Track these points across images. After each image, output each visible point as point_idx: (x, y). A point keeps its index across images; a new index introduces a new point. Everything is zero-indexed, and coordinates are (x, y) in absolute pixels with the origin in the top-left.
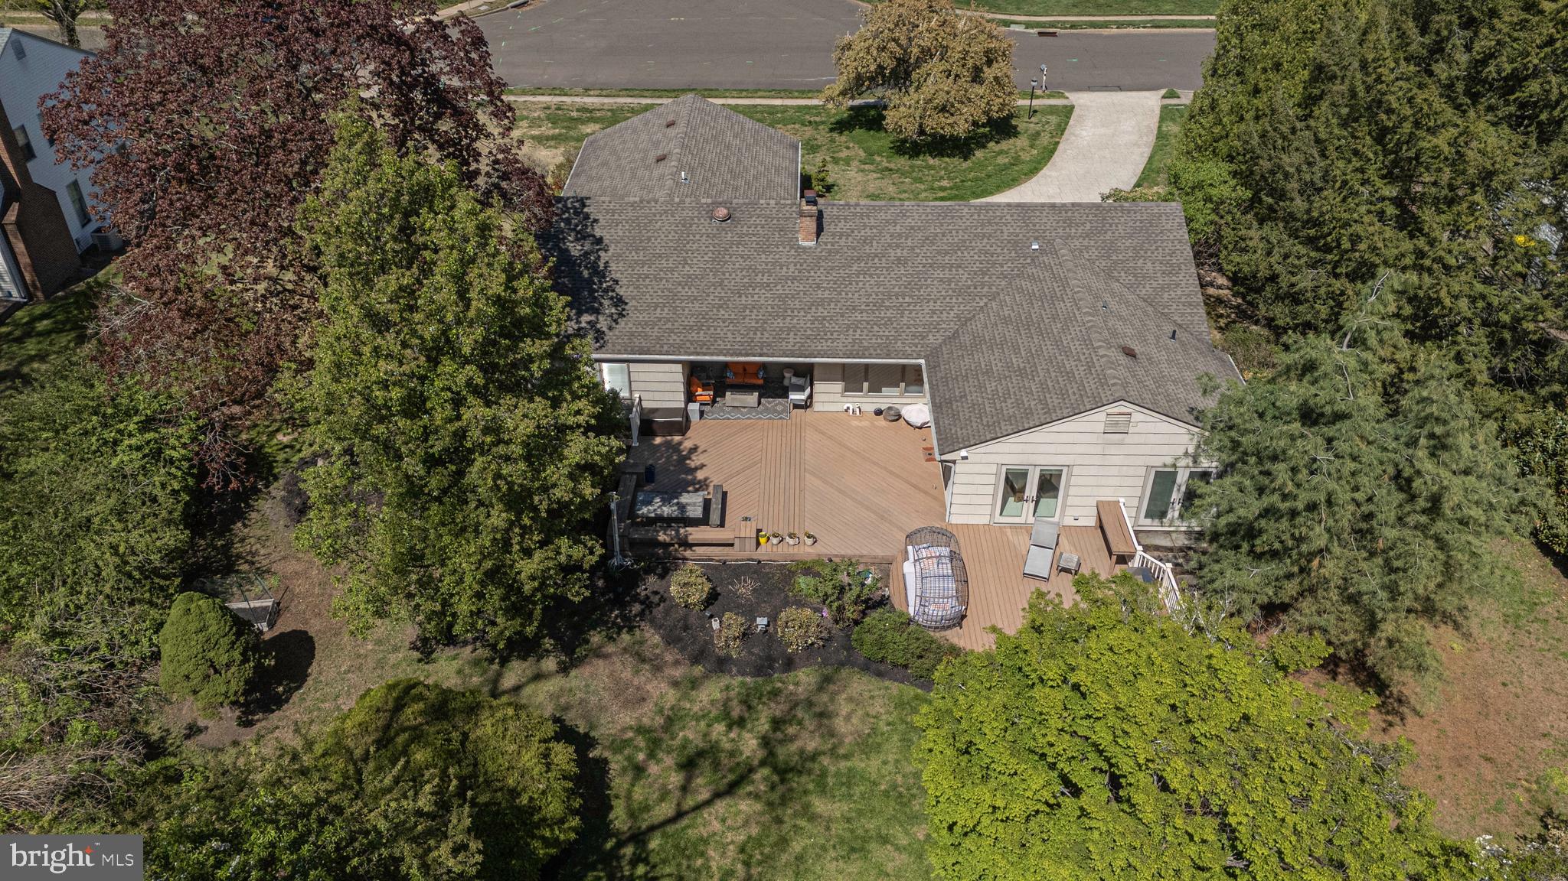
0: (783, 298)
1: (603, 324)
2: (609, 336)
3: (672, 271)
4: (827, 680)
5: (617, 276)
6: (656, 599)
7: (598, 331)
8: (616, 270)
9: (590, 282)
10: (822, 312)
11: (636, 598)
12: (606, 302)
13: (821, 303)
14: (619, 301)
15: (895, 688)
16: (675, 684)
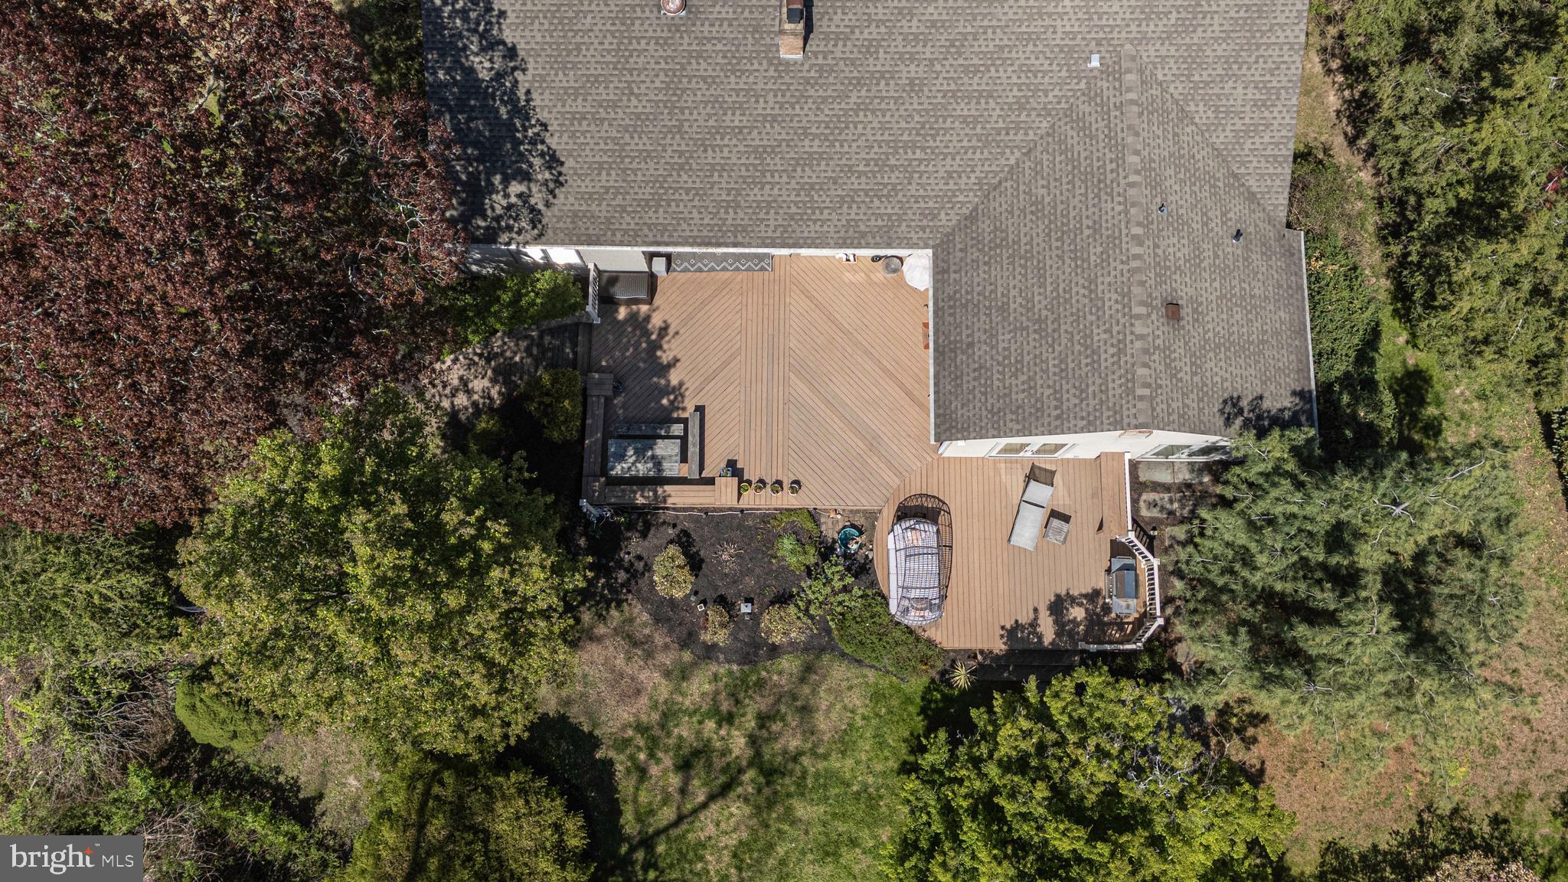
0: (759, 152)
1: (537, 199)
2: (548, 216)
3: (615, 105)
4: (808, 669)
5: (543, 115)
6: (640, 566)
7: (532, 209)
8: (543, 106)
9: (510, 127)
10: (809, 176)
11: (620, 564)
12: (537, 162)
13: (809, 160)
14: (553, 160)
15: (871, 675)
16: (667, 674)
